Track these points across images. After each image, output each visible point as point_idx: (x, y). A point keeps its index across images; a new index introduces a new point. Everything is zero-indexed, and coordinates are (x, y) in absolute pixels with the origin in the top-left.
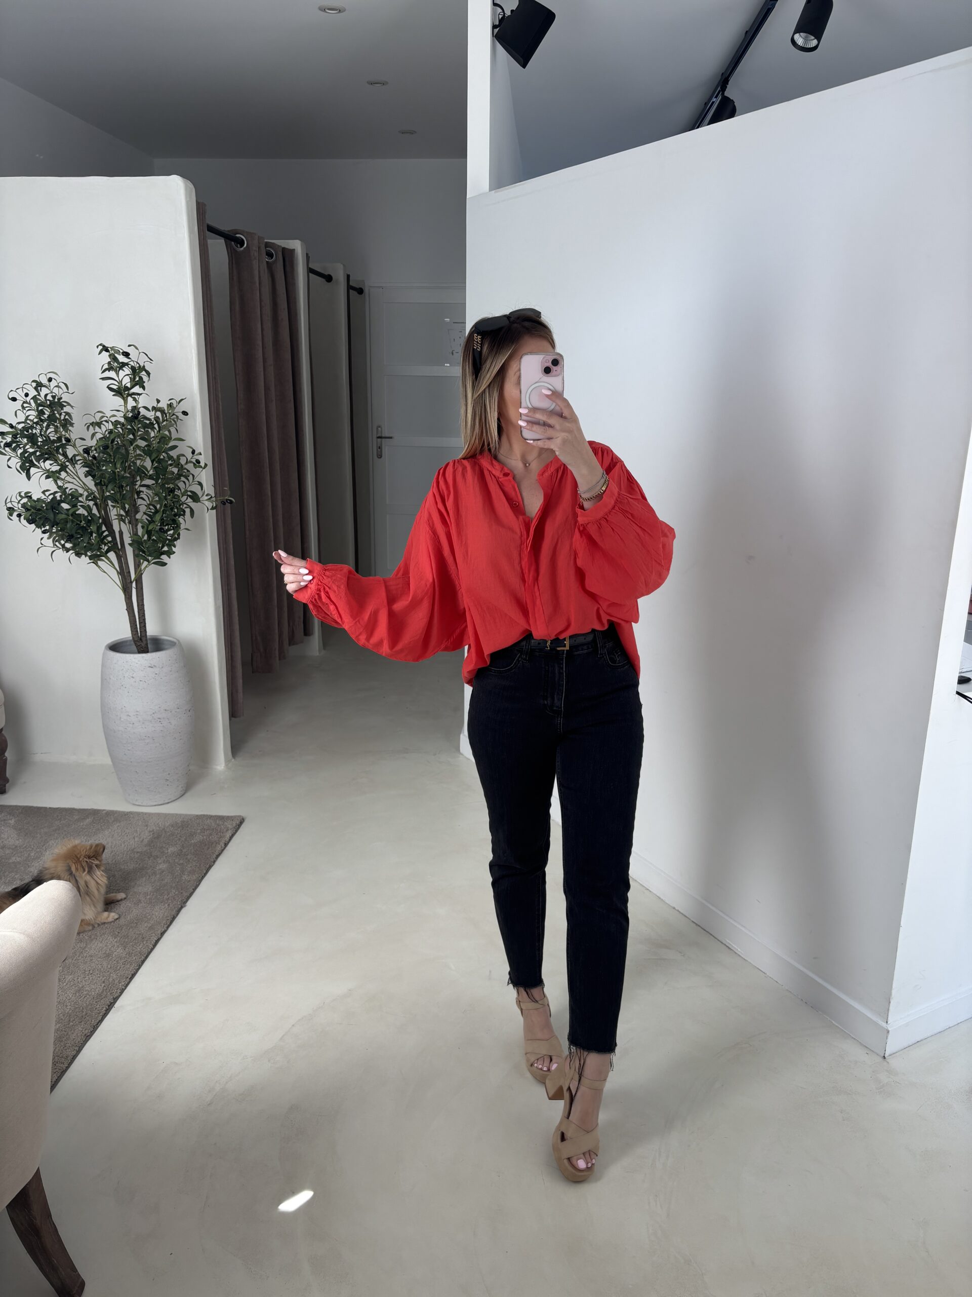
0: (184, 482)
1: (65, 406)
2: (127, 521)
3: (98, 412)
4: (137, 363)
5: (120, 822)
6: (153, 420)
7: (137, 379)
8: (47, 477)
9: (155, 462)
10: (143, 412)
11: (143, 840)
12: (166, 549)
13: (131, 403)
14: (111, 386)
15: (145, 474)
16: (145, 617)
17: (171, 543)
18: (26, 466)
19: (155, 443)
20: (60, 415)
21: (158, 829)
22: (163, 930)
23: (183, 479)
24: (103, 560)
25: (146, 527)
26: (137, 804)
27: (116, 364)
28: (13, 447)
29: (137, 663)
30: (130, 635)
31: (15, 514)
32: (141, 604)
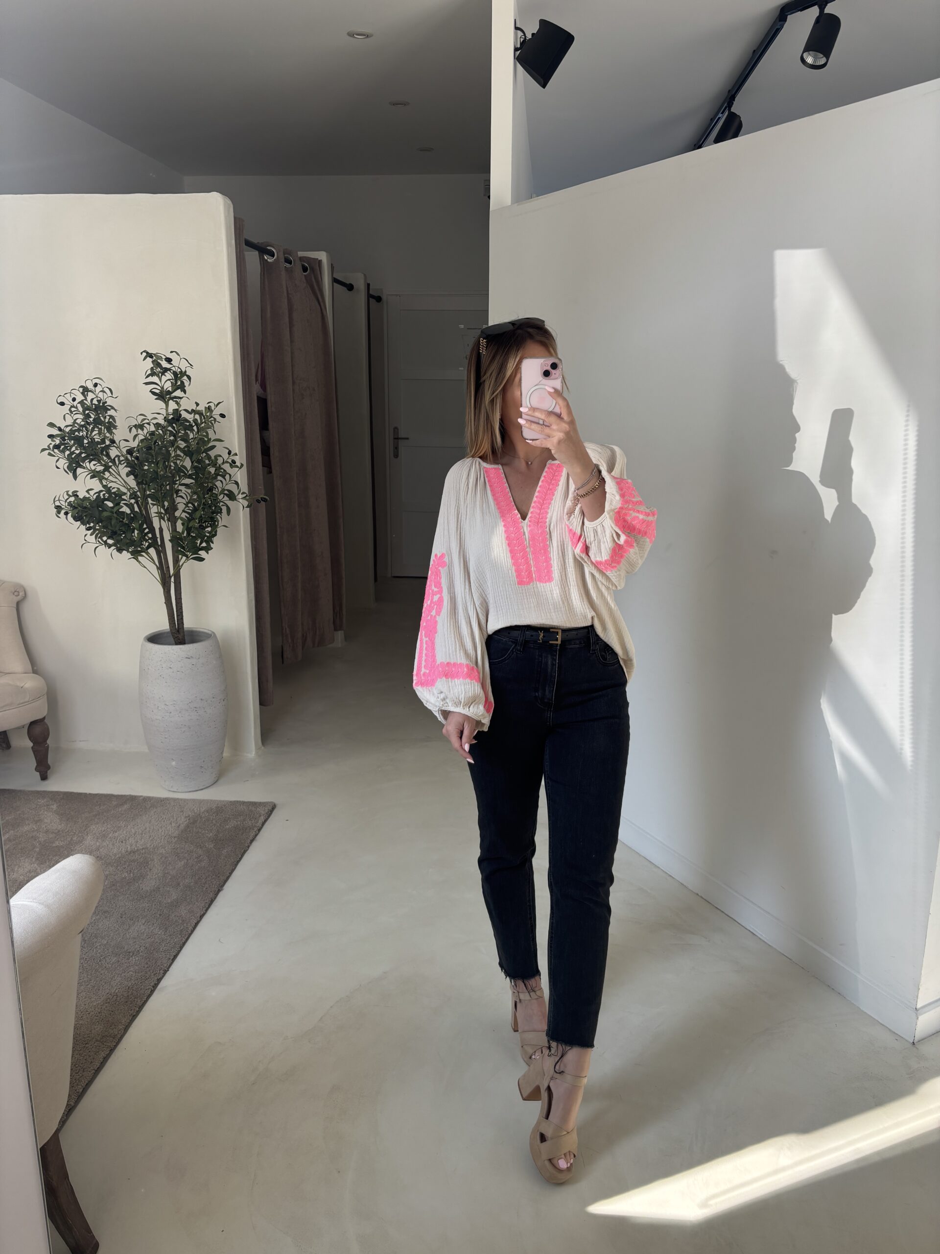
0: (221, 481)
1: (109, 410)
2: (166, 519)
3: (140, 415)
4: (178, 367)
5: (156, 808)
6: (192, 422)
7: (179, 383)
8: (92, 477)
9: (195, 462)
10: (184, 415)
11: (180, 825)
12: (204, 545)
13: (172, 405)
14: (153, 390)
15: (184, 473)
16: (182, 610)
17: (209, 541)
18: (74, 466)
19: (193, 444)
20: (105, 418)
21: (193, 814)
22: (202, 913)
23: (219, 478)
24: (143, 556)
25: (186, 524)
26: (173, 790)
27: (159, 370)
28: (61, 449)
29: (175, 655)
30: (168, 627)
31: (63, 512)
32: (179, 597)
